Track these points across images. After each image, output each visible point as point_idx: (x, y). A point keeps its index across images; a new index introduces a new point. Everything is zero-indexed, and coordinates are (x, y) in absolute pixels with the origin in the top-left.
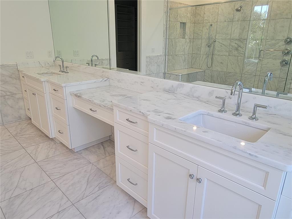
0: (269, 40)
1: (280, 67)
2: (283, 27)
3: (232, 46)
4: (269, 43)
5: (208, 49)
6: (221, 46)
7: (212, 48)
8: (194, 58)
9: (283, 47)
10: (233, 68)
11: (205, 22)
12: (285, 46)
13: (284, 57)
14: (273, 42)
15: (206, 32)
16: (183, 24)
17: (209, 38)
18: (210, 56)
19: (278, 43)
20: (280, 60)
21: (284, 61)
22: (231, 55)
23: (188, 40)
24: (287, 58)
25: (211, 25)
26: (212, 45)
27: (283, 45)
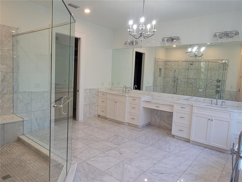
0: (208, 80)
1: (216, 94)
2: (215, 74)
3: (189, 82)
4: (209, 81)
5: (173, 83)
6: (181, 82)
7: (176, 83)
8: (165, 88)
9: (216, 84)
10: (190, 94)
11: (171, 68)
12: (217, 83)
13: (217, 89)
14: (211, 81)
15: (172, 74)
16: (160, 69)
17: (175, 77)
18: (175, 87)
19: (213, 82)
20: (215, 90)
21: (217, 91)
22: (189, 87)
23: (162, 78)
24: (218, 89)
25: (175, 70)
26: (176, 81)
27: (216, 83)
